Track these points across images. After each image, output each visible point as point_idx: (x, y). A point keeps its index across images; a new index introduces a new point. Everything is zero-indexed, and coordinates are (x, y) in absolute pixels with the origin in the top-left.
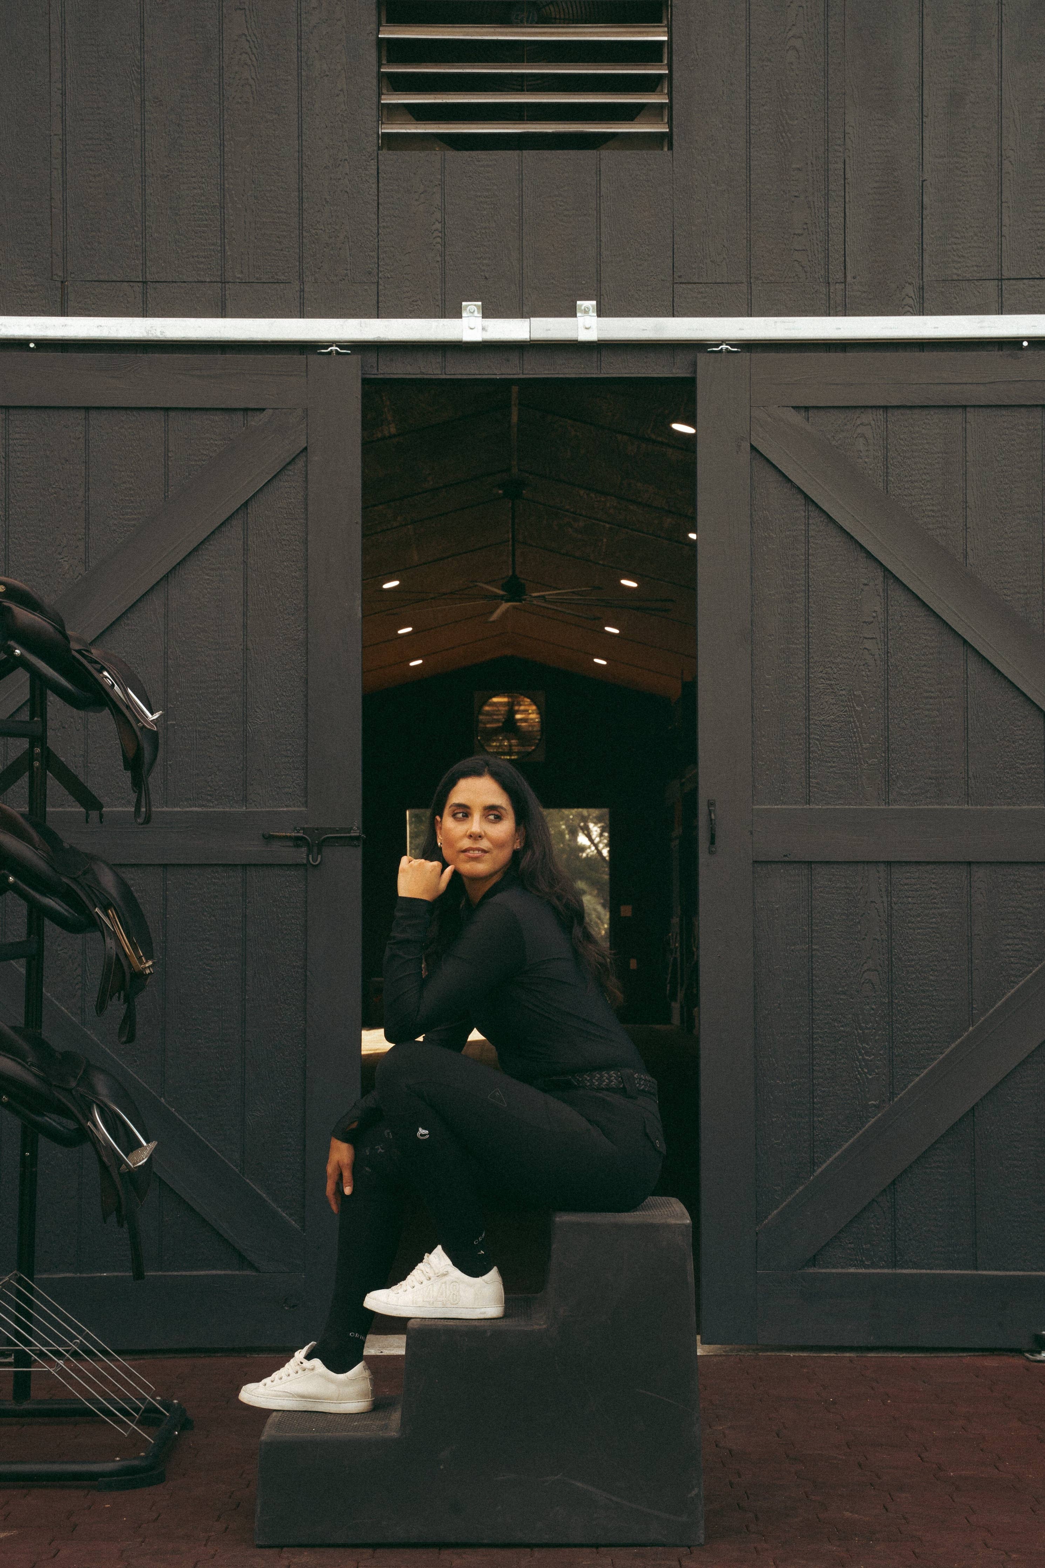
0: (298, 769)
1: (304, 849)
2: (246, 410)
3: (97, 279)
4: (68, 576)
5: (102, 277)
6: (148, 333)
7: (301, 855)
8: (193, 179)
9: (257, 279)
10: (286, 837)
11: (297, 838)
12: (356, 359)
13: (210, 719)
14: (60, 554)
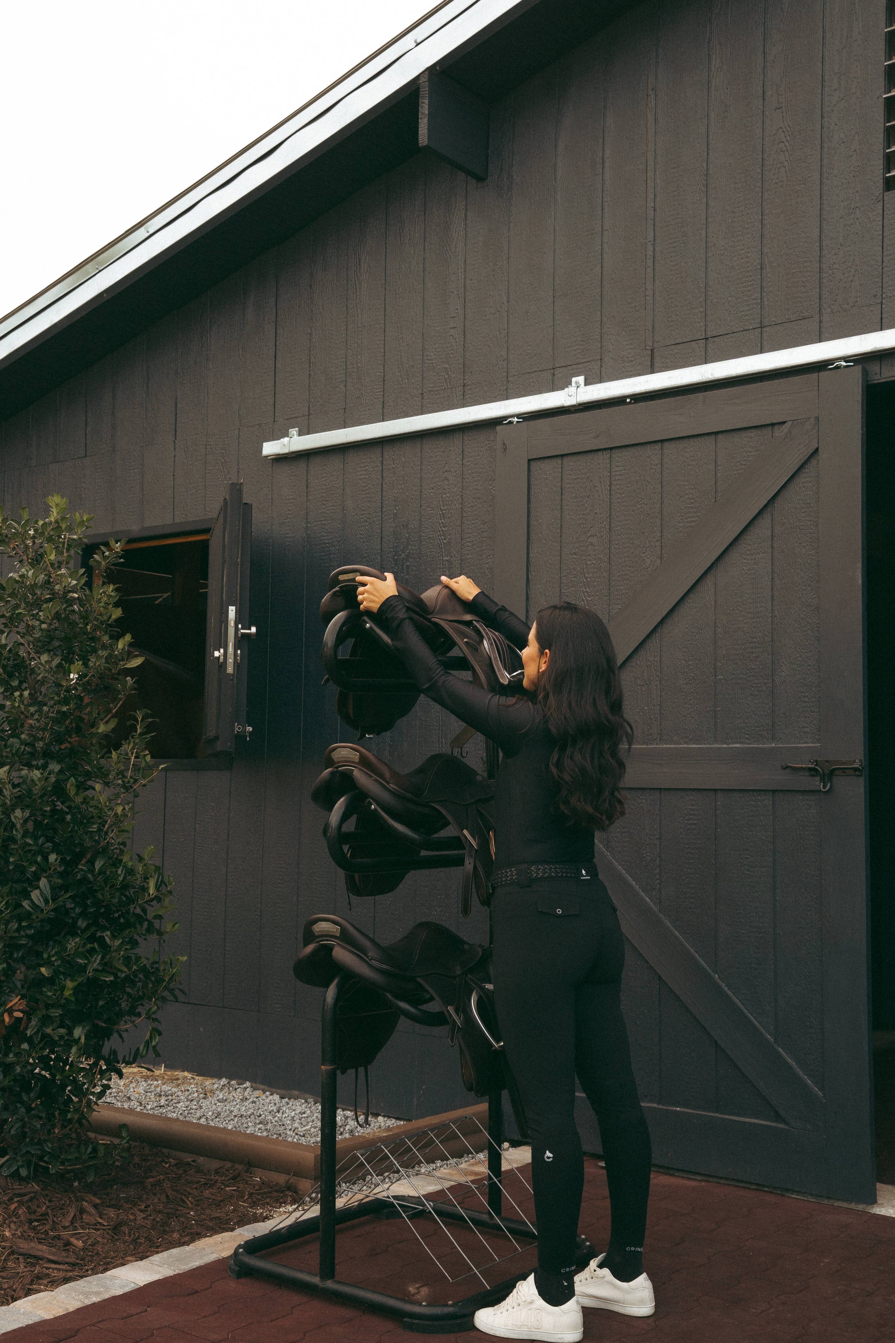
0: (814, 712)
1: (818, 778)
2: (773, 425)
3: (674, 343)
4: (649, 569)
5: (678, 341)
6: (702, 377)
7: (816, 784)
8: (742, 252)
9: (787, 319)
10: (803, 769)
11: (810, 769)
12: (859, 368)
13: (747, 673)
14: (644, 553)
